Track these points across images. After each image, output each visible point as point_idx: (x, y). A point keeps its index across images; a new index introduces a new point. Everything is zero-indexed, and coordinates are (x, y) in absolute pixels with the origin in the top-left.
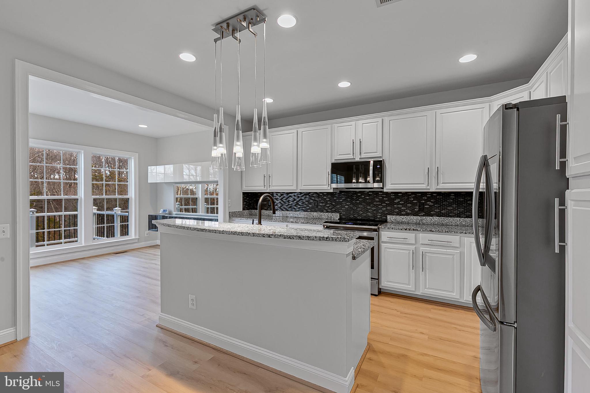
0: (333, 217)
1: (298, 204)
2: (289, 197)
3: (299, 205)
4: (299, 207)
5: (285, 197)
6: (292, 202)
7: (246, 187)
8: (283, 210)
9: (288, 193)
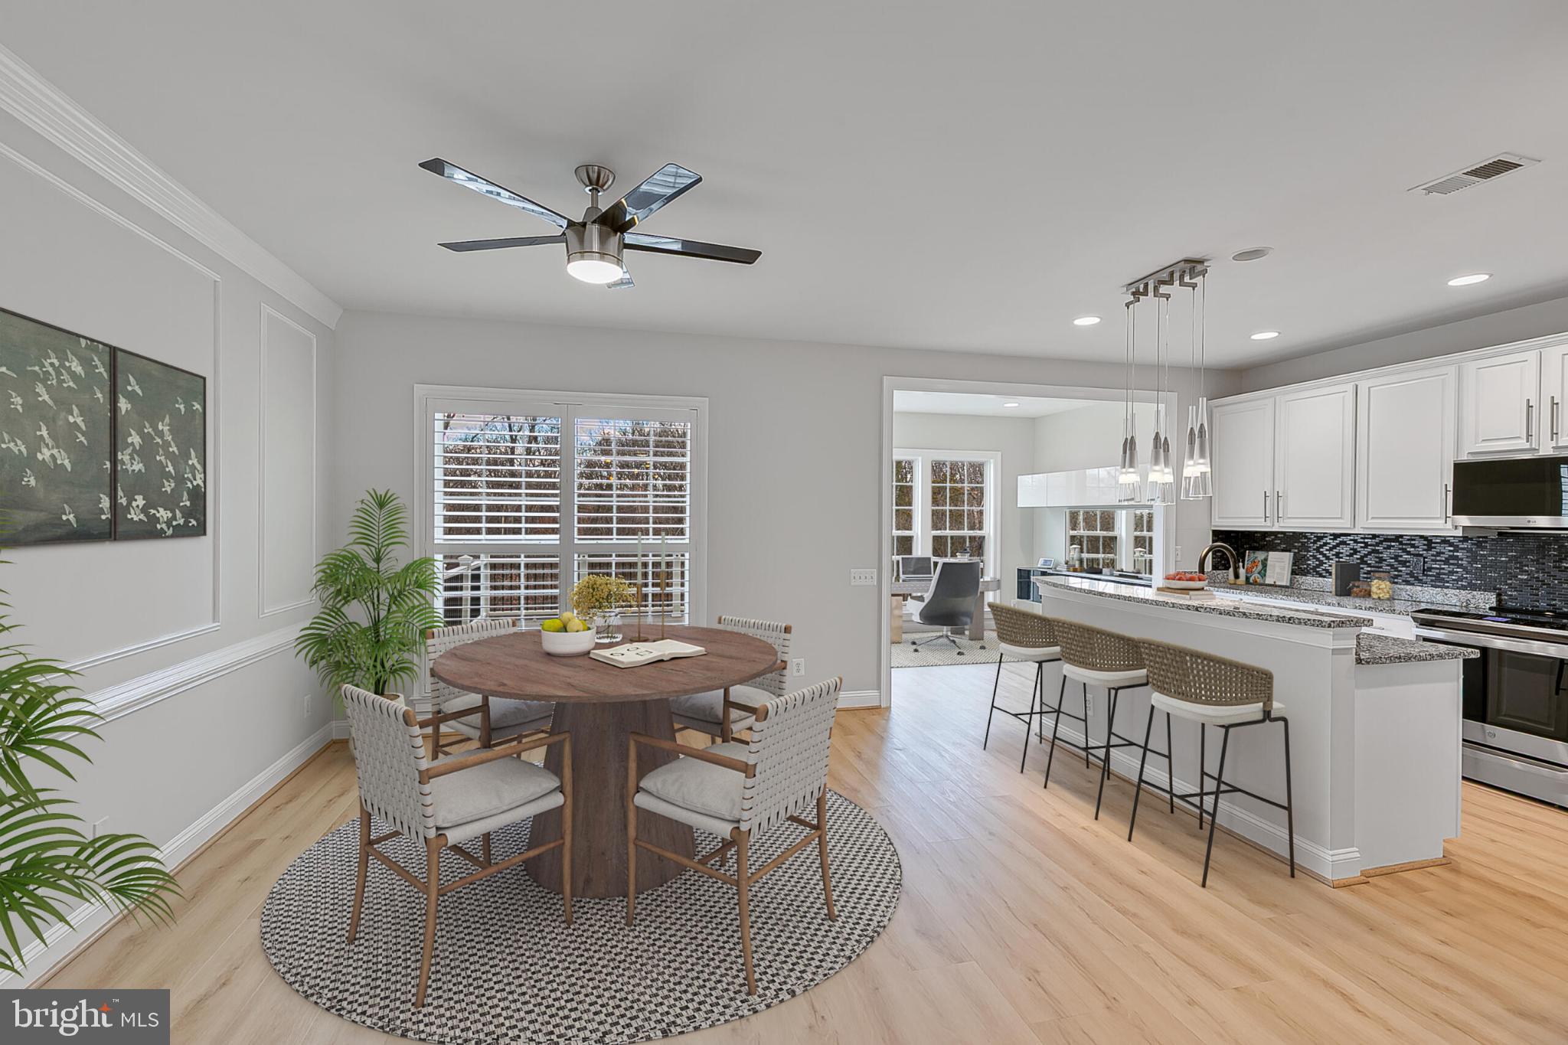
0: (1473, 601)
1: (1365, 563)
2: (1338, 545)
3: (1369, 565)
4: (1369, 569)
5: (1329, 543)
6: (1347, 556)
7: (1219, 518)
8: (1321, 576)
9: (1336, 536)
